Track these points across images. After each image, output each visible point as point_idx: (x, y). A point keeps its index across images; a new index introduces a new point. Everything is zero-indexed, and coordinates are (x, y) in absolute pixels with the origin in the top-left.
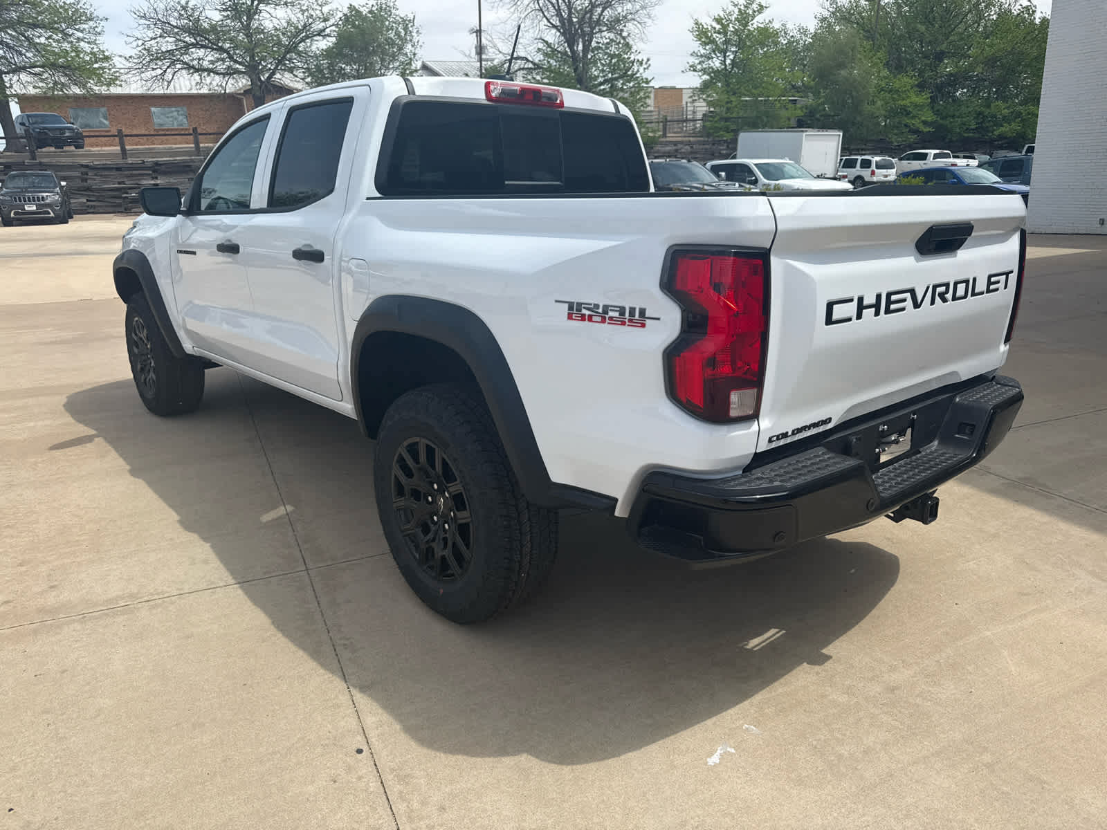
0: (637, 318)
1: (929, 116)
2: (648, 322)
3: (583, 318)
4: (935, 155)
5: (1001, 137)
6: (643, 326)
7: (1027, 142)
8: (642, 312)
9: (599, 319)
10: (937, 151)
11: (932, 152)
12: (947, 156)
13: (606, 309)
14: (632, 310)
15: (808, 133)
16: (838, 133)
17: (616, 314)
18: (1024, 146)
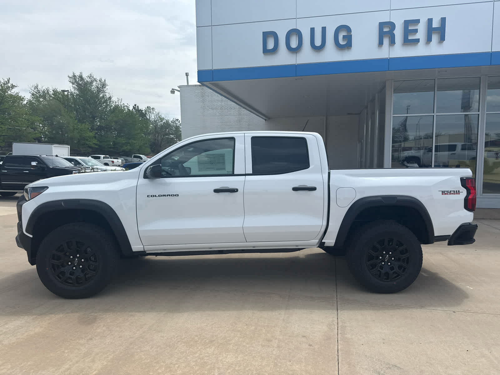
0: (458, 192)
1: (95, 141)
2: (460, 193)
3: (445, 194)
4: (103, 157)
5: (124, 151)
6: (459, 194)
7: (133, 153)
8: (459, 191)
9: (449, 194)
10: (104, 156)
11: (102, 156)
12: (108, 158)
13: (450, 191)
14: (456, 191)
15: (54, 146)
16: (68, 146)
17: (453, 192)
18: (132, 155)
